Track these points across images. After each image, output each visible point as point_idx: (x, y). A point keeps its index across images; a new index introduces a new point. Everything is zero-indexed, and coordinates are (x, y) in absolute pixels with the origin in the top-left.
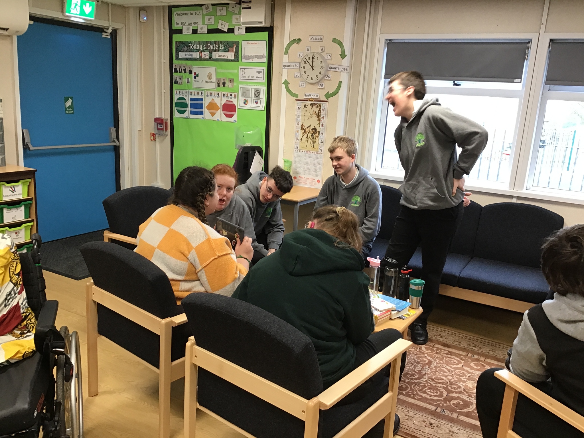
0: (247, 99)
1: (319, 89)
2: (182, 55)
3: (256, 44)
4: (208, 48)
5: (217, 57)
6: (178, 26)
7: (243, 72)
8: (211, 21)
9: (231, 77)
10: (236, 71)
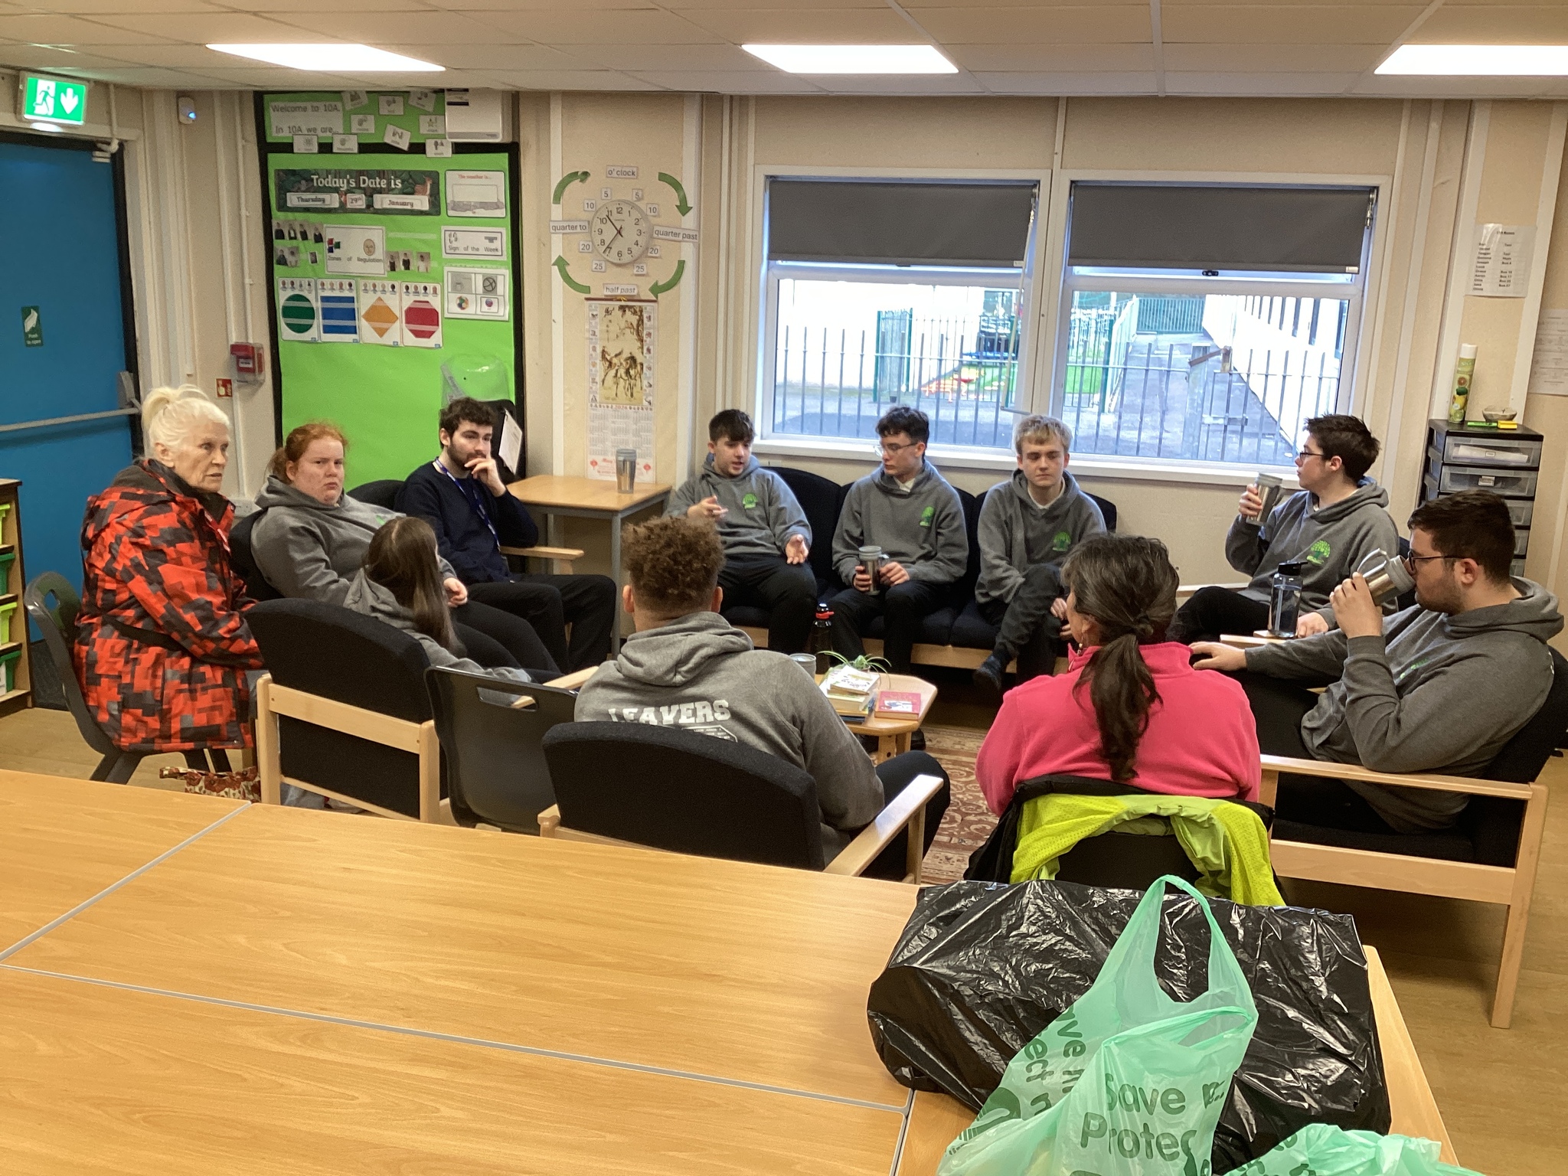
0: (464, 296)
1: (636, 275)
2: (293, 199)
3: (481, 177)
4: (362, 186)
5: (386, 205)
6: (280, 135)
7: (453, 239)
8: (365, 125)
9: (424, 249)
10: (433, 236)
